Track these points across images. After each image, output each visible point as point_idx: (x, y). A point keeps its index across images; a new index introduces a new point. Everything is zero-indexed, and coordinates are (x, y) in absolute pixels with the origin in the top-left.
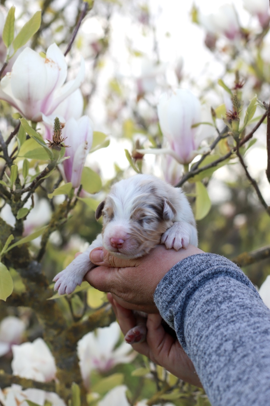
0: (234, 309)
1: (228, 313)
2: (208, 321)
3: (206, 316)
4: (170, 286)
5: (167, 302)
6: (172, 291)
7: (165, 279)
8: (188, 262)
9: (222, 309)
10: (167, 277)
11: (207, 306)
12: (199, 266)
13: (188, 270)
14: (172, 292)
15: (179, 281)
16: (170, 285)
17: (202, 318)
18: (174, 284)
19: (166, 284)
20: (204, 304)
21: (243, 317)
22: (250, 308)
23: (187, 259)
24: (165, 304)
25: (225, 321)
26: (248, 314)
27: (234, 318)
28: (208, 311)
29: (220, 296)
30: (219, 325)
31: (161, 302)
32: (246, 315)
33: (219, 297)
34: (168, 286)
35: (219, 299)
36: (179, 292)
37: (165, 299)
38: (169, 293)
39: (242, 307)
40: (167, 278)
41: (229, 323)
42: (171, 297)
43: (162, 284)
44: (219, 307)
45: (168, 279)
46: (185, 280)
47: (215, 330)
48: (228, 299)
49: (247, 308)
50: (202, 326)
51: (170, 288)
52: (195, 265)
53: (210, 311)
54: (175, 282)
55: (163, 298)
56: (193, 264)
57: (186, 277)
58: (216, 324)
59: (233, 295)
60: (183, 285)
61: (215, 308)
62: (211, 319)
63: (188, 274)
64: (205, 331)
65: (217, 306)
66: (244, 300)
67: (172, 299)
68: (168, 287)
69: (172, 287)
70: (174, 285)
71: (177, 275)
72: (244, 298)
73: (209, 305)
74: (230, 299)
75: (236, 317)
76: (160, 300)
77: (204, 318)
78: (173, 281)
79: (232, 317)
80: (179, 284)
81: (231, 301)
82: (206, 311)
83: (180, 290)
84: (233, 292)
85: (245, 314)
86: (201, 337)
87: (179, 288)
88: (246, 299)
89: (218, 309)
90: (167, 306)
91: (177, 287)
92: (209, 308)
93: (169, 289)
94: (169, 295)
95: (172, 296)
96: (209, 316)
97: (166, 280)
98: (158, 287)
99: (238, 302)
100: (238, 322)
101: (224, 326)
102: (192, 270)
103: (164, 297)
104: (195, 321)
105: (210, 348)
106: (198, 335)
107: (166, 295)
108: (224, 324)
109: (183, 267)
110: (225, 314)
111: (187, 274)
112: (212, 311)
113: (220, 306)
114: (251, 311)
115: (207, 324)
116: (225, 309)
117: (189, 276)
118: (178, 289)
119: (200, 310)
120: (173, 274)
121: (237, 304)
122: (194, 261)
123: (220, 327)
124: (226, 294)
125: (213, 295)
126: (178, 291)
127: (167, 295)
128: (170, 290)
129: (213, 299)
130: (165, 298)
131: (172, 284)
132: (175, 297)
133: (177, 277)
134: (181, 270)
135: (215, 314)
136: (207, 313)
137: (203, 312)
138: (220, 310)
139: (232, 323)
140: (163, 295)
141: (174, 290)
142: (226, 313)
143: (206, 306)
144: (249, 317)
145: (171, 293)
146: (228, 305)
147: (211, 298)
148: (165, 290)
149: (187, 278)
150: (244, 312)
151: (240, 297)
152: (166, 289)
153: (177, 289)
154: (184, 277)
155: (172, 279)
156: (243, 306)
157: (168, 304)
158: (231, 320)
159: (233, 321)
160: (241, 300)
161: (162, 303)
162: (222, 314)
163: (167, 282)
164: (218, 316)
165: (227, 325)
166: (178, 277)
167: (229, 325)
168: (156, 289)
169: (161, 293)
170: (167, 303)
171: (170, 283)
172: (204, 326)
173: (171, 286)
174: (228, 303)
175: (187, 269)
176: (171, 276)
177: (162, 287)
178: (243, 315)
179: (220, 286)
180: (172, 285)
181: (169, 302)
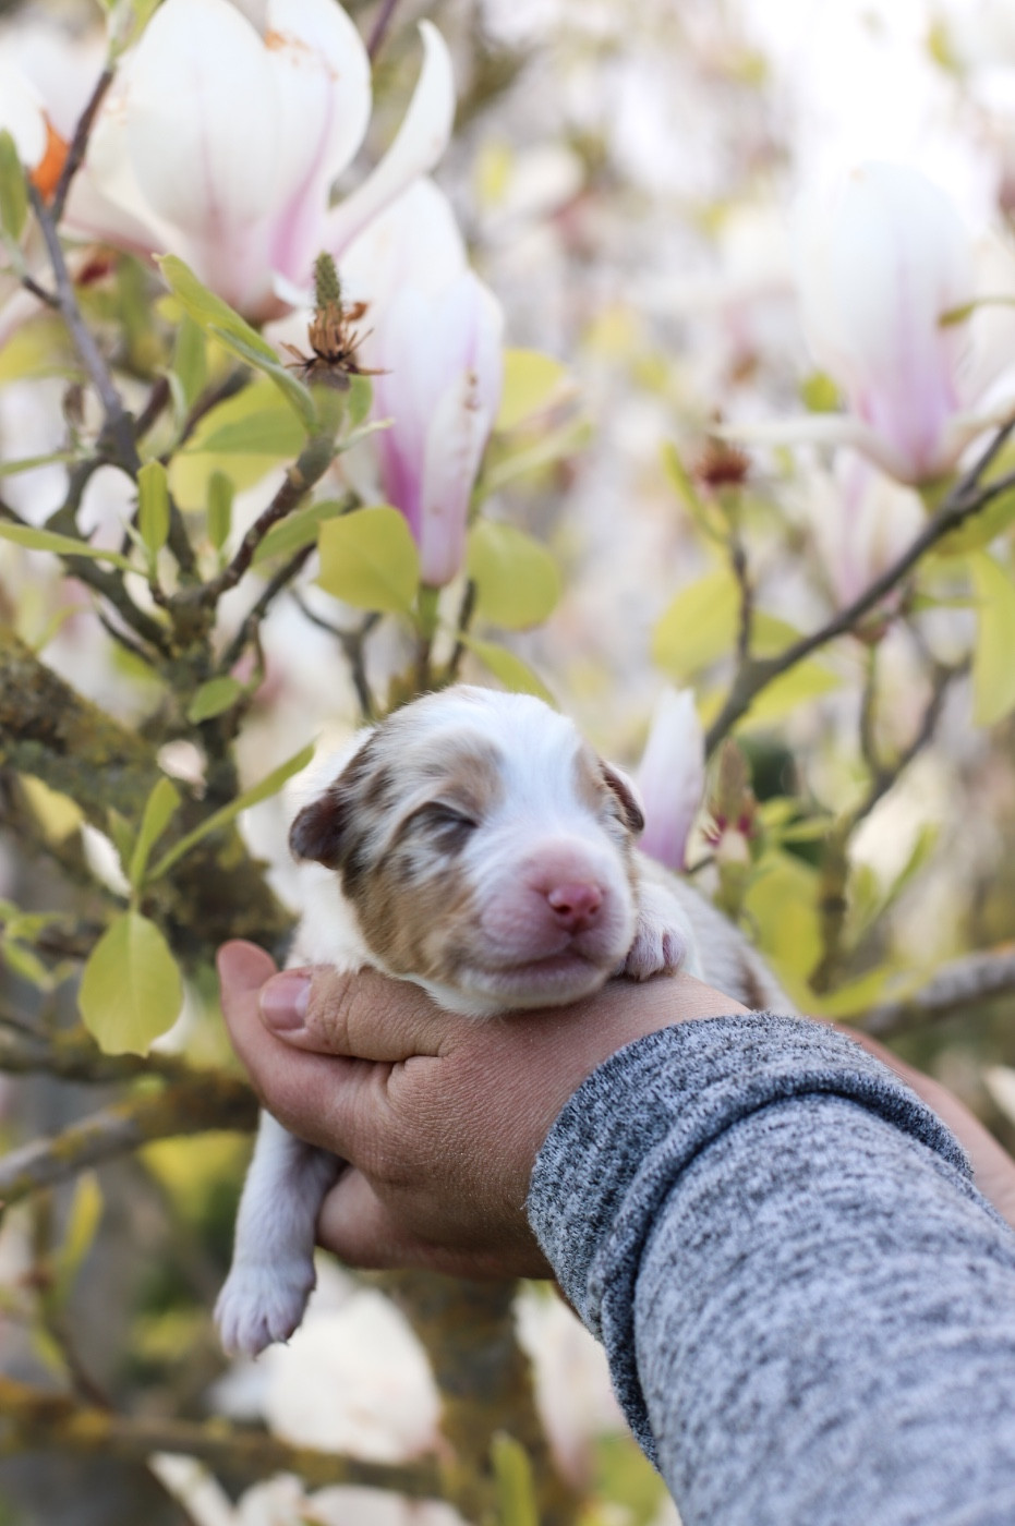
0: (812, 1223)
1: (783, 1239)
2: (702, 1281)
3: (695, 1259)
4: (586, 1153)
5: (586, 1224)
6: (598, 1174)
7: (566, 1122)
8: (662, 1047)
9: (761, 1225)
10: (574, 1114)
11: (702, 1216)
12: (710, 1061)
13: (659, 1074)
14: (598, 1177)
15: (619, 1124)
16: (587, 1149)
17: (681, 1274)
18: (603, 1139)
19: (570, 1146)
20: (690, 1212)
21: (847, 1254)
22: (889, 1215)
23: (661, 1034)
24: (582, 1230)
25: (767, 1275)
26: (871, 1242)
27: (809, 1262)
28: (707, 1236)
29: (758, 1170)
30: (743, 1294)
31: (564, 1224)
32: (863, 1247)
33: (755, 1175)
34: (581, 1150)
35: (754, 1183)
36: (628, 1172)
37: (576, 1212)
38: (587, 1185)
39: (851, 1213)
40: (572, 1118)
41: (785, 1281)
42: (597, 1198)
43: (556, 1148)
44: (750, 1215)
45: (577, 1119)
46: (644, 1117)
47: (725, 1317)
48: (793, 1178)
49: (872, 1214)
50: (680, 1307)
51: (588, 1160)
52: (692, 1055)
53: (714, 1236)
54: (606, 1132)
55: (569, 1206)
56: (686, 1053)
57: (649, 1104)
58: (732, 1290)
59: (819, 1160)
60: (637, 1141)
61: (733, 1224)
62: (711, 1272)
63: (657, 1090)
64: (686, 1327)
65: (741, 1214)
66: (866, 1181)
67: (605, 1206)
68: (581, 1156)
69: (594, 1157)
70: (600, 1145)
71: (613, 1097)
72: (870, 1171)
73: (711, 1211)
74: (800, 1177)
75: (816, 1254)
76: (560, 1218)
77: (686, 1271)
78: (599, 1127)
79: (799, 1256)
80: (620, 1139)
81: (803, 1189)
82: (697, 1239)
83: (631, 1163)
84: (821, 1148)
85: (856, 1239)
86: (674, 1357)
87: (625, 1156)
88: (881, 1178)
89: (745, 1226)
90: (590, 1239)
91: (612, 1152)
92: (708, 1225)
93: (585, 1166)
94: (589, 1193)
95: (601, 1195)
96: (705, 1260)
97: (571, 1128)
98: (539, 1162)
99: (836, 1190)
100: (822, 1276)
101: (761, 1299)
102: (676, 1073)
103: (574, 1204)
104: (656, 1288)
105: (701, 1399)
106: (664, 1350)
107: (577, 1193)
108: (762, 1291)
109: (637, 1066)
110: (771, 1246)
111: (653, 1091)
112: (719, 1236)
113: (755, 1213)
114: (891, 1226)
115: (697, 1294)
116: (774, 1225)
117: (661, 1096)
118: (620, 1162)
119: (674, 1236)
120: (595, 1097)
121: (830, 1197)
122: (692, 1041)
123: (745, 1303)
124: (785, 1159)
125: (733, 1165)
126: (621, 1171)
127: (580, 1190)
128: (589, 1170)
129: (731, 1182)
130: (578, 1206)
131: (594, 1143)
132: (615, 1197)
133: (610, 1108)
134: (628, 1079)
135: (730, 1247)
136: (698, 1248)
137: (687, 1243)
138: (753, 1229)
139: (796, 1284)
140: (566, 1195)
141: (604, 1169)
142: (777, 1241)
143: (698, 1219)
144: (876, 1252)
145: (596, 1183)
146: (788, 1206)
147: (720, 1181)
148: (572, 1169)
149: (651, 1107)
150: (853, 1232)
151: (849, 1170)
152: (575, 1166)
153: (615, 1161)
154: (642, 1103)
155: (590, 1119)
156: (856, 1207)
157: (595, 1231)
158: (796, 1267)
159: (799, 1275)
160: (851, 1182)
161: (567, 1228)
162: (760, 1247)
163: (573, 1135)
164: (743, 1257)
165: (774, 1292)
166: (614, 1107)
167: (783, 1289)
168: (534, 1169)
169: (556, 1185)
170: (587, 1229)
171: (587, 1137)
172: (687, 1305)
173: (590, 1153)
174: (790, 1198)
175: (655, 1071)
176: (589, 1108)
177: (557, 1162)
178: (847, 1246)
179: (771, 1129)
180: (593, 1149)
181: (594, 1221)
